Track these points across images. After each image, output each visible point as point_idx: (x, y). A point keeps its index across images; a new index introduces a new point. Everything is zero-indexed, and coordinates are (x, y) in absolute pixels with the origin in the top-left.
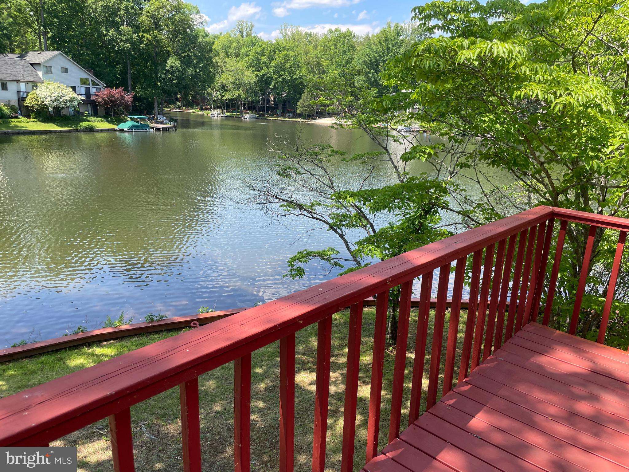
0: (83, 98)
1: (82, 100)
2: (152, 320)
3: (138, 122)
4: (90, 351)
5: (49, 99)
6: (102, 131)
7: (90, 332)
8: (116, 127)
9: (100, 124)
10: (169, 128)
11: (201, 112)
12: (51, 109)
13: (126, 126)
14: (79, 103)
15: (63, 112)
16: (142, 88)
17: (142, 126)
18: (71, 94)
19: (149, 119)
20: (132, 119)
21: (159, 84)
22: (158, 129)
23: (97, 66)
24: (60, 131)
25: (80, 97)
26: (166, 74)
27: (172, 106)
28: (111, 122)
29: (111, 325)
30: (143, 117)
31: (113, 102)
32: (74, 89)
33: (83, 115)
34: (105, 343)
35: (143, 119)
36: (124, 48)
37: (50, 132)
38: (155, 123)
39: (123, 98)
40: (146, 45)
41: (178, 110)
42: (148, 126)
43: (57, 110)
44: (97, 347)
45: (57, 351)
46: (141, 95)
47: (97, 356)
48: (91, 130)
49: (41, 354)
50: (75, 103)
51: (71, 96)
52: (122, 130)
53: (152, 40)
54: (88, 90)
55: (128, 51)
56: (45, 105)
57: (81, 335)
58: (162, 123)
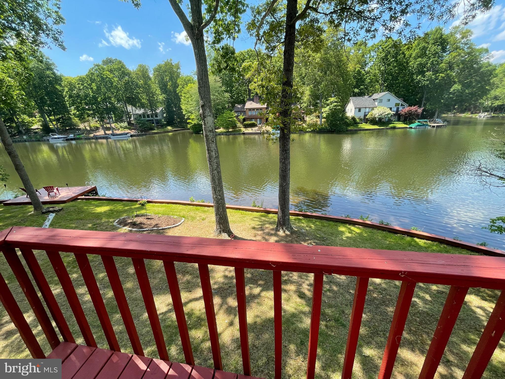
0: (394, 113)
1: (393, 114)
2: (383, 224)
3: (421, 123)
4: (349, 227)
5: (378, 114)
6: (399, 128)
7: (352, 219)
8: (408, 126)
9: (400, 125)
10: (441, 126)
11: (470, 116)
12: (377, 119)
13: (413, 126)
14: (391, 116)
15: (383, 120)
16: (430, 104)
17: (424, 125)
18: (388, 111)
19: (429, 121)
20: (419, 122)
21: (442, 101)
22: (434, 127)
23: (406, 96)
24: (379, 129)
25: (392, 113)
26: (449, 95)
27: (449, 113)
28: (406, 124)
29: (362, 219)
30: (426, 120)
31: (409, 113)
32: (391, 109)
33: (392, 121)
34: (357, 226)
35: (426, 121)
36: (425, 84)
37: (374, 129)
38: (432, 123)
39: (416, 111)
40: (439, 80)
41: (453, 115)
42: (427, 125)
43: (380, 119)
44: (353, 226)
45: (337, 222)
46: (428, 108)
47: (351, 230)
48: (394, 128)
49: (330, 221)
50: (390, 116)
51: (388, 112)
52: (411, 128)
53: (445, 77)
54: (398, 108)
55: (427, 85)
56: (375, 117)
57: (348, 219)
58: (438, 123)
